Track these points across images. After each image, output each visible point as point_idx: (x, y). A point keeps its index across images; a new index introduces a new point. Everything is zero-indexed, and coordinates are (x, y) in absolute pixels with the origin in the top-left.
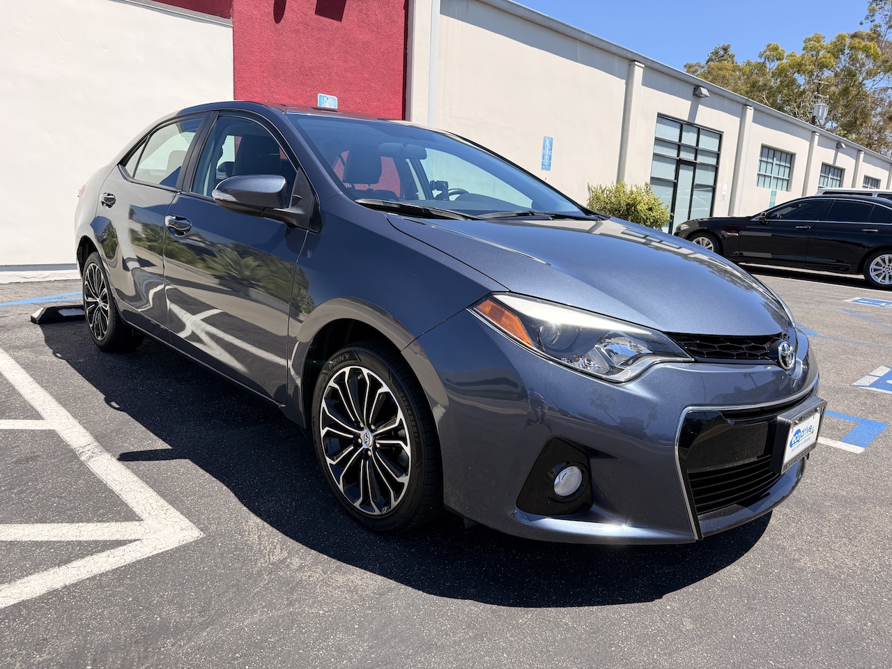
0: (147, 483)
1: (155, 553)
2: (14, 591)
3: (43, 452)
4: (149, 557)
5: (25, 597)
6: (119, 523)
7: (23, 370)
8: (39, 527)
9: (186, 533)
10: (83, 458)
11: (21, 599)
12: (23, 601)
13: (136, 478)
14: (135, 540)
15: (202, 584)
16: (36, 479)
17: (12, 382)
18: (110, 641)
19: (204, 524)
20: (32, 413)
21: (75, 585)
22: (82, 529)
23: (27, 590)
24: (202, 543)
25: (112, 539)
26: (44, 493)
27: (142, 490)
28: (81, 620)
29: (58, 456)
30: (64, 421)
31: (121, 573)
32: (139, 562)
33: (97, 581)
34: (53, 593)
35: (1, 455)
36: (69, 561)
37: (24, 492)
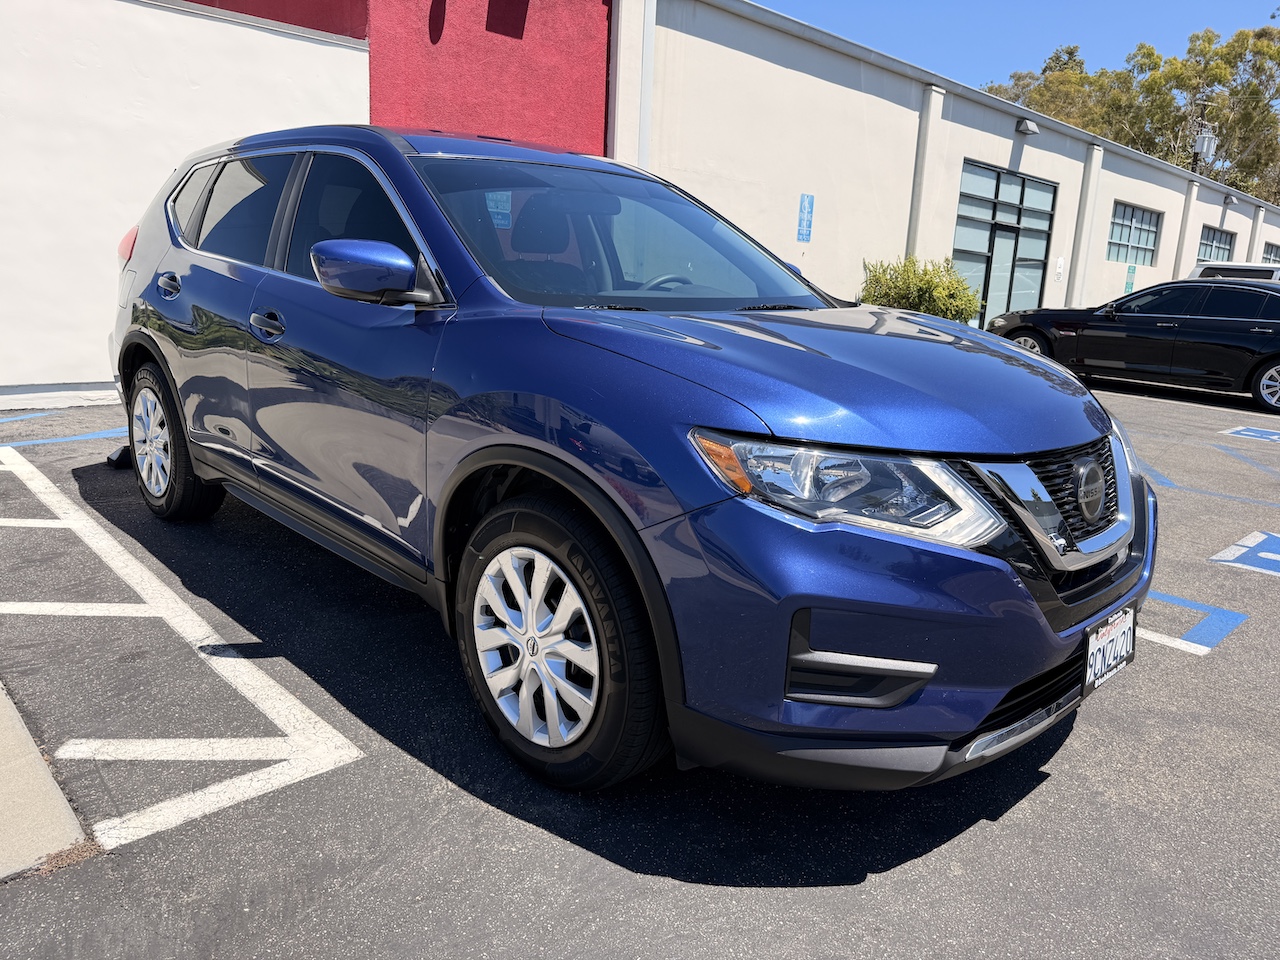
0: (287, 688)
1: (307, 776)
2: (145, 821)
3: (152, 646)
4: (300, 782)
5: (159, 828)
6: (258, 739)
7: (108, 535)
8: (161, 743)
9: (342, 752)
10: (203, 655)
11: (155, 831)
12: (158, 832)
13: (272, 682)
14: (281, 761)
15: (369, 815)
16: (149, 683)
17: (97, 552)
18: (266, 880)
19: (363, 741)
21: (216, 814)
22: (215, 746)
24: (363, 764)
25: (253, 758)
26: (161, 700)
27: (282, 698)
28: (230, 855)
29: (171, 652)
30: (171, 605)
31: (270, 800)
32: (289, 787)
33: (242, 809)
34: (191, 824)
35: (99, 651)
36: (203, 785)
37: (137, 698)
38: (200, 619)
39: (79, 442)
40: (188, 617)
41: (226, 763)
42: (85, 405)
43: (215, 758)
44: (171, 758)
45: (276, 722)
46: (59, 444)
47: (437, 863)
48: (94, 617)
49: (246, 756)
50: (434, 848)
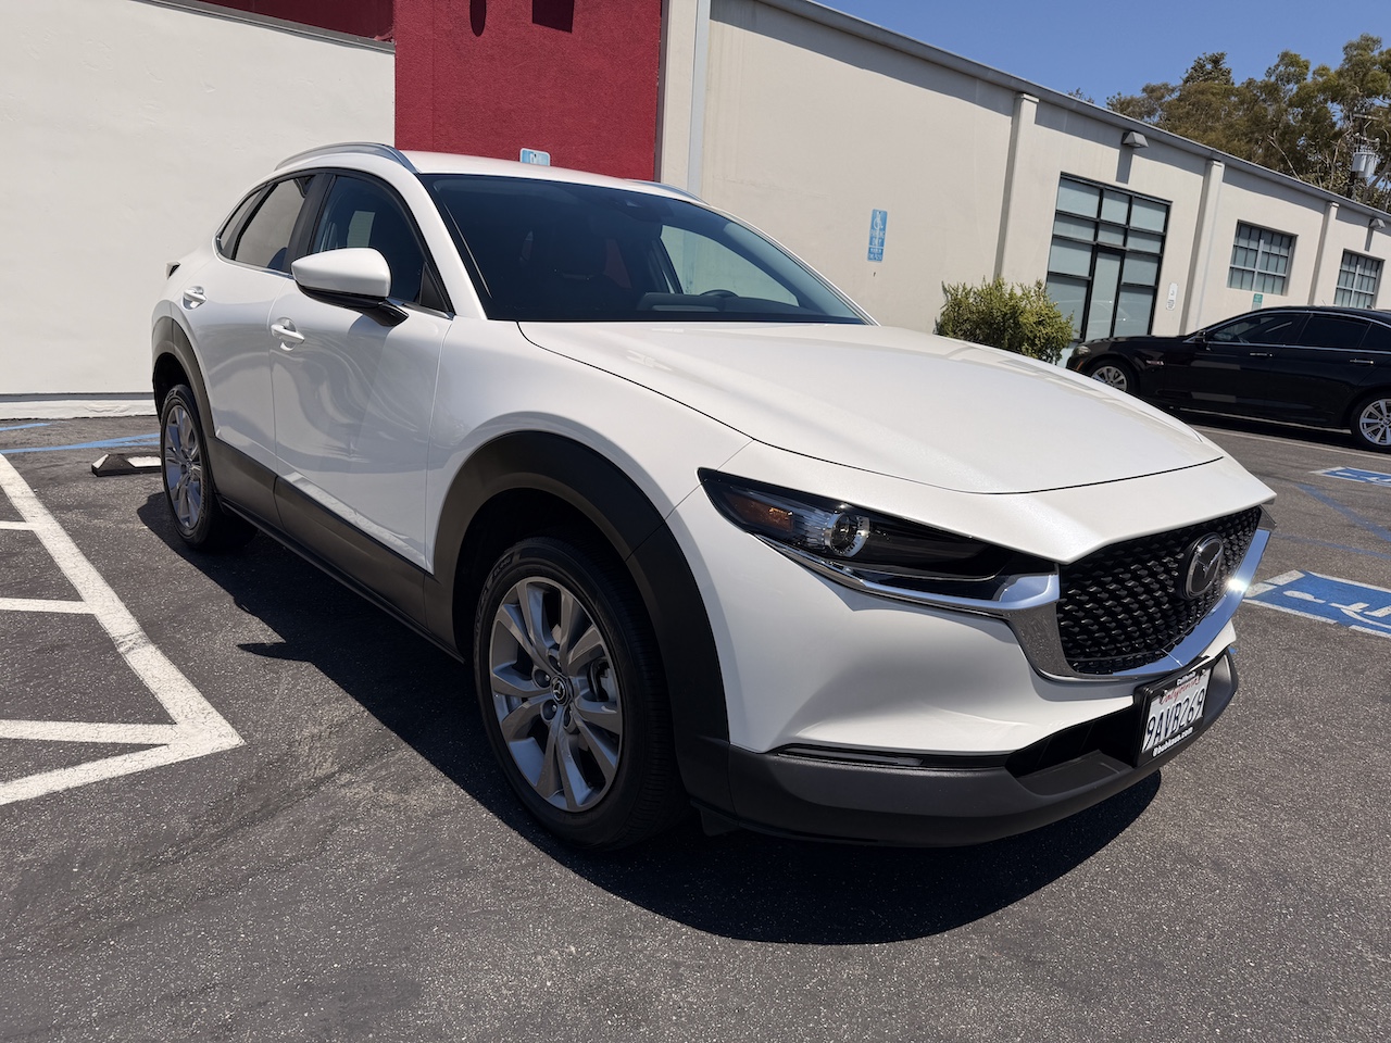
0: (193, 682)
1: (181, 759)
3: (74, 640)
4: (172, 764)
6: (146, 726)
7: (68, 538)
8: (51, 725)
9: (224, 740)
10: (121, 650)
11: (15, 800)
12: (17, 801)
13: (180, 676)
14: (161, 745)
16: (60, 672)
18: (104, 846)
19: (248, 731)
20: (70, 593)
21: (79, 788)
22: (102, 730)
23: (24, 790)
24: (240, 751)
25: (133, 742)
26: (65, 687)
27: (184, 690)
28: (78, 823)
29: (91, 645)
30: (108, 604)
31: (134, 779)
32: (159, 768)
33: (106, 786)
34: (53, 796)
35: (21, 642)
36: (78, 763)
37: (42, 685)
38: (131, 617)
39: (72, 451)
40: (119, 615)
41: (105, 745)
42: (91, 416)
43: (97, 741)
44: (55, 738)
45: (170, 711)
46: (50, 452)
47: (275, 839)
48: (27, 612)
49: (128, 740)
50: (278, 826)
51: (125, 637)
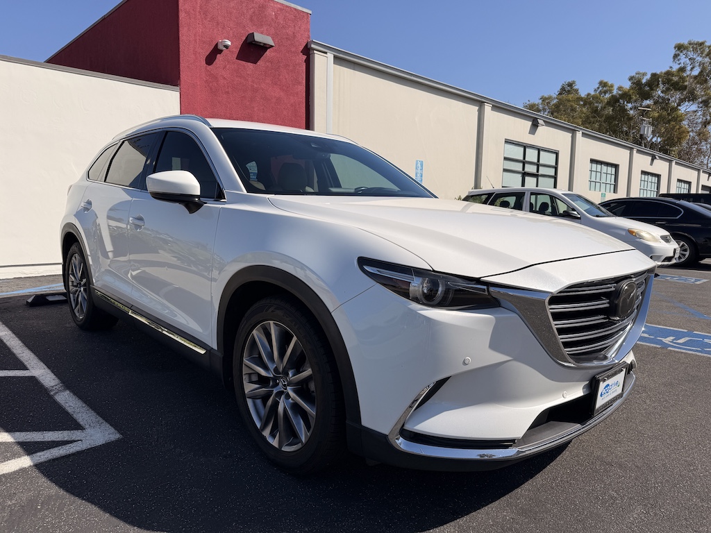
1: (90, 447)
4: (85, 450)
6: (69, 431)
9: (111, 436)
10: (52, 393)
14: (78, 440)
20: (21, 366)
22: (46, 435)
24: (120, 441)
25: (63, 440)
29: (35, 392)
30: (41, 370)
31: (65, 458)
38: (54, 376)
40: (49, 376)
41: (49, 442)
42: (22, 277)
43: (44, 440)
44: (21, 440)
45: (81, 423)
49: (60, 439)
51: (53, 387)
